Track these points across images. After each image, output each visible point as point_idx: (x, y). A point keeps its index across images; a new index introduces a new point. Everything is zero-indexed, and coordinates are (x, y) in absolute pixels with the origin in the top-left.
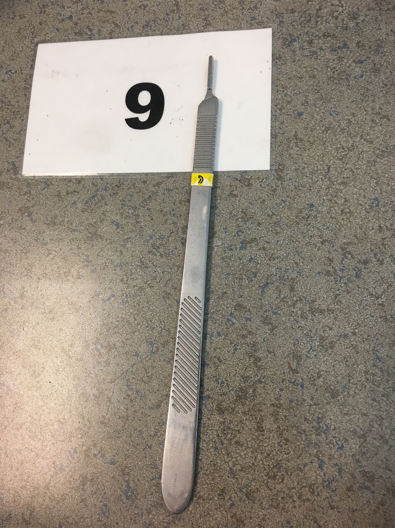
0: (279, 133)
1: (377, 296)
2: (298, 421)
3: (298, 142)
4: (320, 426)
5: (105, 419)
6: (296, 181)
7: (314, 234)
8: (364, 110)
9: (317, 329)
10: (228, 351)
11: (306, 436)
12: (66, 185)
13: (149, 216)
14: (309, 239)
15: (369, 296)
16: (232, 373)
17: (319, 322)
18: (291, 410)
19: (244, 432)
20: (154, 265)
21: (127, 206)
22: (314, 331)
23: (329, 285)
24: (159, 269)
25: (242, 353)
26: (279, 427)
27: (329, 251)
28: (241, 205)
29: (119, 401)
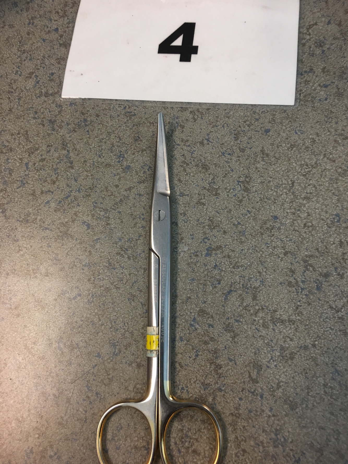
0: (247, 147)
1: (337, 309)
2: (256, 432)
3: (264, 157)
4: (278, 438)
5: (63, 420)
6: (261, 193)
7: (277, 245)
8: (327, 131)
9: (278, 339)
10: (189, 357)
11: (264, 447)
12: (41, 184)
13: (119, 218)
14: (272, 249)
15: (329, 310)
16: (192, 379)
17: (280, 332)
18: (250, 421)
19: (202, 441)
20: (121, 267)
21: (99, 208)
22: (275, 341)
23: (291, 296)
24: (126, 270)
25: (204, 360)
26: (237, 438)
27: (291, 263)
28: (208, 213)
29: (78, 403)
